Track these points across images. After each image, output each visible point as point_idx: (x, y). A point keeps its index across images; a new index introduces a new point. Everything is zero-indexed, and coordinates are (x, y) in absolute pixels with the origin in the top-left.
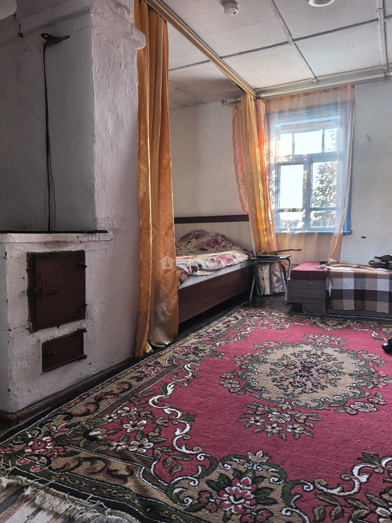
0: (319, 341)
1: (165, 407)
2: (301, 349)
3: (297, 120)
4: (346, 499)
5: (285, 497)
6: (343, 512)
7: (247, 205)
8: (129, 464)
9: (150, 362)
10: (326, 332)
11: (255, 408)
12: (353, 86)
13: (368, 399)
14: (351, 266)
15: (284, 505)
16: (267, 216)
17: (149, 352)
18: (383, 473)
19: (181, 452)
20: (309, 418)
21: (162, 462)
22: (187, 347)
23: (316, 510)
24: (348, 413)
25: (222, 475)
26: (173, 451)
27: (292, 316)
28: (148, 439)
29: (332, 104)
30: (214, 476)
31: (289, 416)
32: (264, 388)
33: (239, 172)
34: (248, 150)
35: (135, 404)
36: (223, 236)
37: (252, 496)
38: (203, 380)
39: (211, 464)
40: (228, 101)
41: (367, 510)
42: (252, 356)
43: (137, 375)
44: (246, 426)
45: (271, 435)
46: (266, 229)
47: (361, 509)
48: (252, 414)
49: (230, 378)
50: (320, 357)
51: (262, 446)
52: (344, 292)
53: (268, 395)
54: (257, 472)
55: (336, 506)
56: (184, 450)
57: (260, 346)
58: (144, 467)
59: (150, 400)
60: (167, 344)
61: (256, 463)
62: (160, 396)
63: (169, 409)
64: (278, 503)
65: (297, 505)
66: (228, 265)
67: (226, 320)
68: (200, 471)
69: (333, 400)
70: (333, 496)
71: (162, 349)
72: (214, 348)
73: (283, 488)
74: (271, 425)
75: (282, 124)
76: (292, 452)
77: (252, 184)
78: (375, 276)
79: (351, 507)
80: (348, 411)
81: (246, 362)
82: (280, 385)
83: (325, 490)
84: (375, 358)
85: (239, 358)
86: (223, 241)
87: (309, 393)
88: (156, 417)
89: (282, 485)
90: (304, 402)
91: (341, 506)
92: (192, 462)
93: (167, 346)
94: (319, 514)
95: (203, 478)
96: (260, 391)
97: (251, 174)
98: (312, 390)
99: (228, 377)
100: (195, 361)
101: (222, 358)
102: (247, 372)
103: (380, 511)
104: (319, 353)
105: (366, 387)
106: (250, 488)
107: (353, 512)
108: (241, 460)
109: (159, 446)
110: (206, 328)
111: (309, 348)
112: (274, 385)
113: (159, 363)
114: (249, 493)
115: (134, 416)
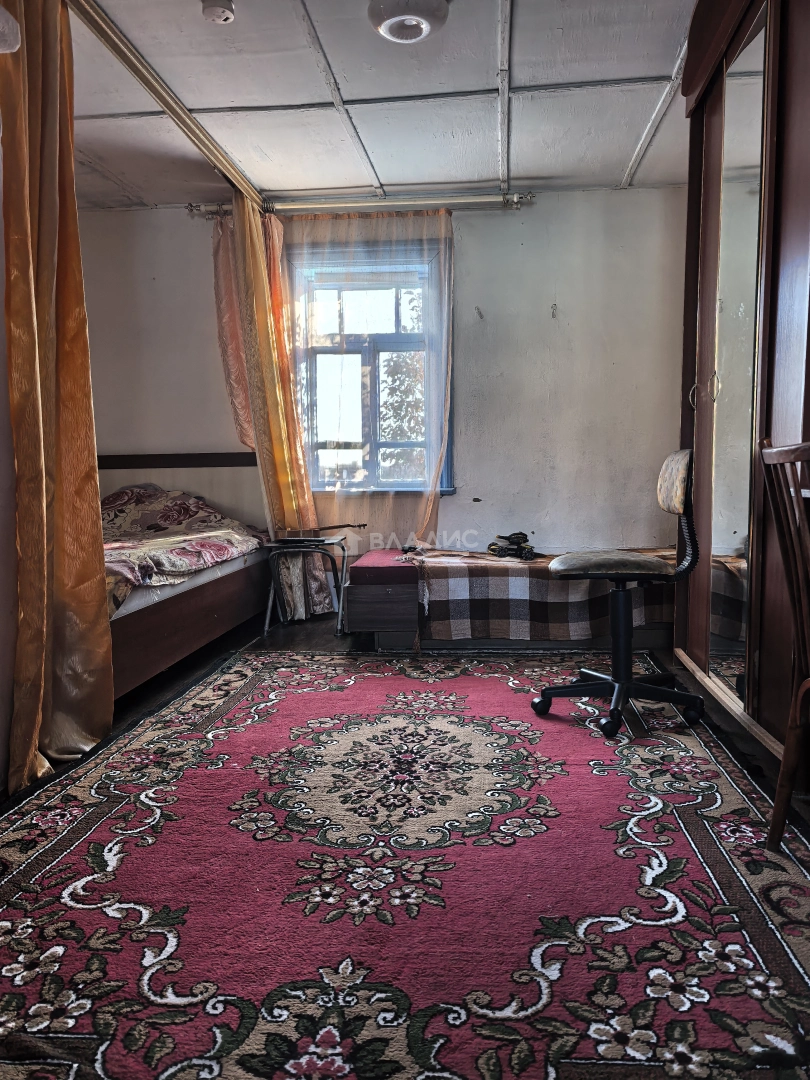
0: (416, 705)
1: (107, 903)
2: (387, 727)
3: (348, 265)
4: (533, 1022)
5: (415, 1051)
6: (532, 1051)
7: (251, 433)
8: (34, 1068)
9: (49, 798)
10: (427, 687)
11: (318, 866)
12: (449, 212)
13: (527, 811)
14: (459, 555)
15: (417, 1068)
16: (294, 456)
17: (44, 774)
18: (584, 952)
19: (166, 1005)
20: (431, 868)
21: (122, 1041)
22: (138, 752)
23: (481, 1061)
24: (498, 843)
25: (271, 1038)
26: (145, 1008)
27: (356, 660)
28: (76, 991)
29: (413, 241)
30: (254, 1044)
31: (390, 871)
32: (328, 819)
33: (231, 361)
34: (252, 316)
35: (26, 910)
36: (199, 498)
37: (347, 1068)
38: (189, 823)
39: (242, 1017)
40: (203, 208)
41: (573, 1035)
42: (290, 753)
43: (18, 835)
44: (306, 910)
45: (362, 919)
46: (293, 483)
47: (561, 1036)
48: (314, 882)
49: (251, 809)
50: (426, 739)
51: (348, 949)
52: (451, 605)
53: (339, 834)
54: (347, 1011)
55: (516, 1042)
56: (171, 998)
57: (303, 730)
58: (75, 1066)
59: (65, 894)
60: (87, 749)
61: (343, 991)
62: (90, 878)
63: (117, 905)
64: (404, 1068)
65: (443, 1061)
66: (219, 560)
67: (220, 682)
68: (219, 1040)
69: (467, 822)
70: (506, 1024)
71: (77, 763)
72: (203, 746)
73: (408, 1032)
74: (358, 898)
75: (318, 270)
76: (410, 948)
77: (262, 388)
78: (504, 572)
79: (544, 1037)
80: (497, 839)
81: (279, 767)
82: (360, 808)
83: (490, 1013)
84: (523, 729)
85: (263, 762)
86: (202, 509)
87: (418, 816)
88: (88, 931)
89: (405, 1025)
90: (413, 836)
91: (526, 1040)
92: (197, 1022)
93: (87, 755)
94: (489, 1070)
95: (229, 1053)
96: (321, 828)
97: (258, 367)
98: (423, 808)
99: (246, 806)
100: (163, 781)
101: (226, 765)
102: (284, 789)
103: (596, 1031)
104: (422, 730)
105: (519, 786)
106: (339, 1050)
107: (549, 1047)
108: (308, 992)
109: (106, 1003)
110: (177, 702)
111: (400, 722)
112: (348, 810)
113: (75, 798)
114: (339, 1061)
115: (27, 941)
